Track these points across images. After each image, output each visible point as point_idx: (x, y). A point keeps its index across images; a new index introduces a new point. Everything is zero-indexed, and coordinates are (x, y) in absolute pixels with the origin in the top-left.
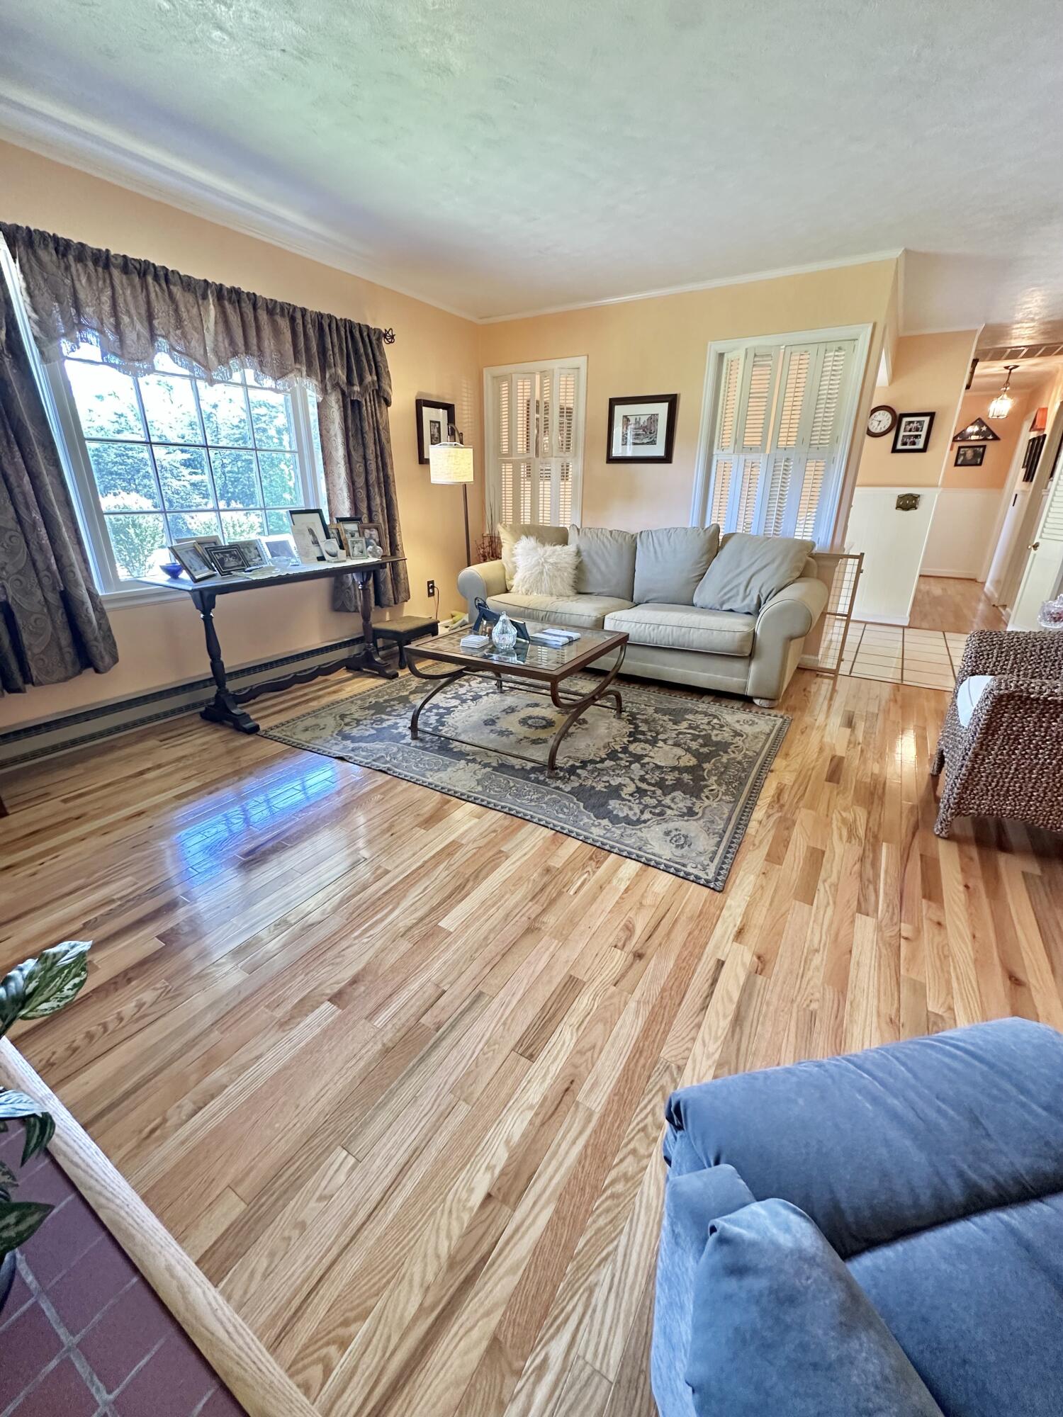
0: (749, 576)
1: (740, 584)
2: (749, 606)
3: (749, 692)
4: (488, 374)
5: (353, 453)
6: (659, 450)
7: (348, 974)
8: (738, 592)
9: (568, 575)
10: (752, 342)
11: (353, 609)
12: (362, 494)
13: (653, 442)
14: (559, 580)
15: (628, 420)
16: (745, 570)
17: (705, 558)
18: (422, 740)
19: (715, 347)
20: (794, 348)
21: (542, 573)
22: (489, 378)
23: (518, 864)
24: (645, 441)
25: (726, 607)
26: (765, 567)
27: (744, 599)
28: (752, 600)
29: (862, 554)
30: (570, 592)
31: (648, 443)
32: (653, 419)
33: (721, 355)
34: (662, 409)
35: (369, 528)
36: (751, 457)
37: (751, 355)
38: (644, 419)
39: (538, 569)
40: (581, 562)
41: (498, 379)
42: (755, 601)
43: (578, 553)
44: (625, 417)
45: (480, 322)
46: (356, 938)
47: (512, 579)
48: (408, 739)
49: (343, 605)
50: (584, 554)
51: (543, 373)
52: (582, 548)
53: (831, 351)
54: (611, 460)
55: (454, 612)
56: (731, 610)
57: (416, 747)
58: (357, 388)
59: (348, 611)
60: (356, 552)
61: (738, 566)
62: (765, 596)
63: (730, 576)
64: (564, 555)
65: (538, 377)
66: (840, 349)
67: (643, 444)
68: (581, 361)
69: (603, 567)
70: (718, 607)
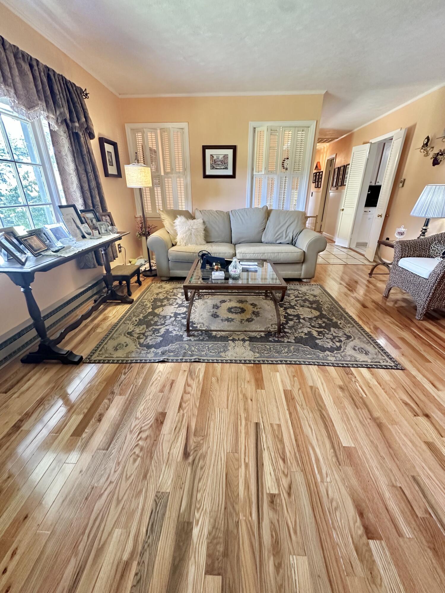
0: (287, 227)
1: (283, 231)
2: (288, 240)
3: (302, 277)
4: (128, 127)
5: (79, 168)
6: (230, 172)
7: (351, 511)
8: (283, 235)
9: (202, 233)
10: (270, 124)
11: (92, 266)
12: (88, 195)
13: (226, 168)
14: (199, 237)
15: (213, 157)
16: (283, 226)
17: (264, 221)
18: (194, 335)
19: (252, 124)
20: (286, 128)
21: (191, 234)
22: (129, 130)
23: (326, 389)
24: (222, 167)
25: (278, 242)
26: (291, 223)
27: (286, 238)
28: (290, 238)
29: (317, 216)
30: (204, 242)
31: (224, 169)
32: (226, 157)
33: (255, 128)
34: (230, 152)
35: (104, 216)
36: (271, 176)
37: (269, 130)
38: (221, 157)
39: (188, 233)
40: (206, 227)
41: (134, 131)
42: (291, 238)
43: (204, 223)
44: (211, 155)
45: (120, 97)
46: (322, 481)
47: (175, 239)
48: (186, 338)
49: (85, 264)
50: (207, 223)
51: (162, 130)
52: (205, 220)
53: (300, 131)
54: (206, 176)
55: (131, 260)
56: (280, 243)
57: (195, 341)
58: (77, 124)
59: (90, 268)
60: (103, 231)
61: (279, 224)
62: (295, 236)
63: (277, 229)
64: (198, 224)
65: (159, 131)
66: (303, 131)
67: (221, 169)
68: (184, 125)
69: (217, 229)
70: (275, 242)
